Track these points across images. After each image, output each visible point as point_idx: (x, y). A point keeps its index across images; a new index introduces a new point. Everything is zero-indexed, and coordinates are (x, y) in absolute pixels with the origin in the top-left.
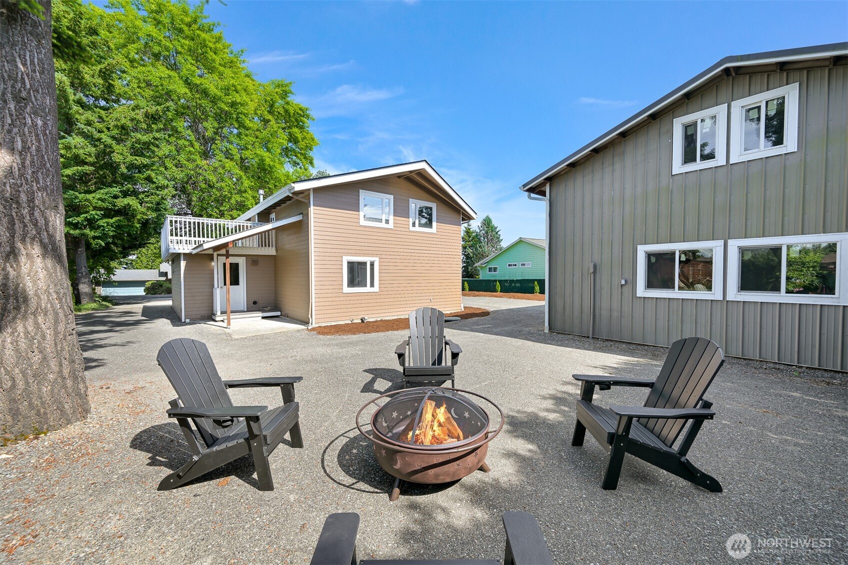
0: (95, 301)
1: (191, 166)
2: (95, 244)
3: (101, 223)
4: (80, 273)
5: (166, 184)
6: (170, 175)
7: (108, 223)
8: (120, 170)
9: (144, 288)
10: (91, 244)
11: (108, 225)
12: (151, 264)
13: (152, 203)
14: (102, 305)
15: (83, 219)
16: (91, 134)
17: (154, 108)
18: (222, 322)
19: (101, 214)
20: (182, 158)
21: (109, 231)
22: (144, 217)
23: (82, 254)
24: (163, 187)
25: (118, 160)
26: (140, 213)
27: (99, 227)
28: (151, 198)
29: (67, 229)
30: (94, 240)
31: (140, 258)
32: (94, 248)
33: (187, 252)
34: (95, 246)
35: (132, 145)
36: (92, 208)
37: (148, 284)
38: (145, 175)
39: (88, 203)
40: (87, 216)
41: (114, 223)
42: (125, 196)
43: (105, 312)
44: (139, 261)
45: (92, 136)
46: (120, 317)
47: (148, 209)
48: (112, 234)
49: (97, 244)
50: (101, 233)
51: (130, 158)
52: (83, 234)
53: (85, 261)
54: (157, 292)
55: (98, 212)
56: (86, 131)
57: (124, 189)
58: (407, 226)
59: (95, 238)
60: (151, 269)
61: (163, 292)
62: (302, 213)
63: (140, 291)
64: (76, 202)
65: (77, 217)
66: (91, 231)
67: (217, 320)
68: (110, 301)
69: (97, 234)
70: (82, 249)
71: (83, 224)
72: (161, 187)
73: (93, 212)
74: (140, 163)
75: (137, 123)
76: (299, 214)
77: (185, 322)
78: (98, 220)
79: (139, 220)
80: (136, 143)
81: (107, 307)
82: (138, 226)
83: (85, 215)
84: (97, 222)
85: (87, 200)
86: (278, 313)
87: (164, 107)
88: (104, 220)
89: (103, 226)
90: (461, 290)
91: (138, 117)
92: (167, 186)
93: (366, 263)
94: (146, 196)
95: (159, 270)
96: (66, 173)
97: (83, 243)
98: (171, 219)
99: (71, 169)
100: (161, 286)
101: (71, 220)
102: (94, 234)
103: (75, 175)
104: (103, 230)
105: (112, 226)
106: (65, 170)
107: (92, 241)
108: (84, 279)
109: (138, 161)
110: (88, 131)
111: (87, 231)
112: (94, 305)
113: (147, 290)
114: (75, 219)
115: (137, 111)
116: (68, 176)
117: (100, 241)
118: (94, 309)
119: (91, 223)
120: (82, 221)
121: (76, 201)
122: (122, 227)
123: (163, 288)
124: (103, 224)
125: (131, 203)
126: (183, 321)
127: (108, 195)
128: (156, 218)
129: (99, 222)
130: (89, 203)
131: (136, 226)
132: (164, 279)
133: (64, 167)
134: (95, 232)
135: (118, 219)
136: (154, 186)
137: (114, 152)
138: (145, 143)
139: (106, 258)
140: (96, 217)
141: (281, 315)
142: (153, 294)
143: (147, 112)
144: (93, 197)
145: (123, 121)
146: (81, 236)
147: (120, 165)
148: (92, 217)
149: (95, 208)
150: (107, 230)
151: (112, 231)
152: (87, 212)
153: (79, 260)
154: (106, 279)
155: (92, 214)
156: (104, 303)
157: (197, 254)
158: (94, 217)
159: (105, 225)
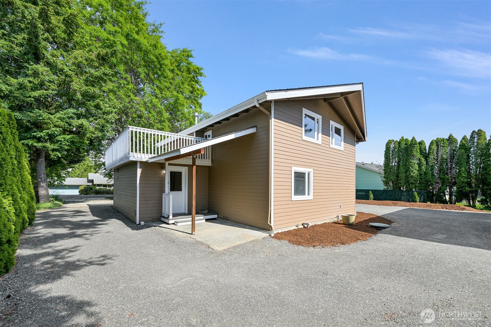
0: (50, 201)
1: (127, 100)
2: (54, 156)
3: (59, 138)
4: (40, 178)
5: (111, 110)
6: (112, 105)
7: (64, 138)
8: (76, 96)
9: (78, 190)
10: (50, 155)
11: (64, 141)
12: (81, 175)
13: (99, 125)
14: (55, 204)
15: (45, 134)
16: (56, 64)
17: (104, 51)
18: (173, 225)
19: (60, 131)
20: (121, 93)
21: (65, 145)
22: (92, 135)
23: (42, 163)
24: (108, 113)
25: (76, 88)
26: (90, 132)
27: (58, 141)
28: (99, 121)
29: (32, 142)
30: (53, 152)
31: (74, 171)
32: (53, 158)
33: (144, 160)
34: (53, 157)
35: (87, 78)
36: (53, 126)
37: (81, 188)
38: (95, 103)
39: (49, 121)
40: (48, 132)
41: (69, 139)
42: (79, 118)
43: (58, 211)
44: (73, 172)
45: (56, 66)
46: (73, 216)
47: (96, 129)
48: (66, 148)
49: (55, 155)
50: (59, 146)
51: (85, 88)
52: (44, 147)
53: (44, 169)
54: (89, 193)
55: (58, 129)
56: (52, 61)
57: (79, 112)
58: (328, 143)
59: (53, 150)
60: (81, 177)
61: (92, 193)
62: (256, 126)
63: (76, 192)
64: (40, 120)
65: (40, 132)
66: (51, 145)
67: (170, 223)
68: (60, 200)
69: (56, 147)
70: (42, 160)
71: (45, 138)
72: (106, 113)
73: (54, 129)
74: (93, 91)
75: (91, 62)
76: (253, 127)
77: (140, 224)
78: (57, 136)
79: (88, 138)
80: (90, 77)
81: (60, 205)
82: (87, 142)
83: (47, 131)
84: (55, 137)
85: (49, 118)
86: (215, 216)
87: (113, 51)
88: (62, 136)
89: (61, 141)
90: (355, 198)
91: (91, 57)
92: (112, 112)
93: (304, 174)
94: (95, 119)
95: (88, 179)
96: (33, 94)
97: (44, 154)
98: (132, 130)
99: (38, 92)
100: (91, 189)
101: (35, 134)
102: (53, 147)
103: (41, 97)
104: (60, 144)
105: (68, 142)
106: (33, 92)
107: (51, 153)
108: (43, 183)
109: (91, 90)
110: (54, 62)
111: (48, 145)
112: (49, 204)
113: (81, 192)
114: (38, 134)
115: (91, 53)
116: (34, 97)
117: (58, 153)
118: (50, 208)
119: (51, 138)
120: (45, 136)
121: (40, 118)
122: (75, 143)
123: (93, 190)
124: (61, 139)
125: (84, 123)
126: (138, 223)
127: (66, 115)
128: (101, 137)
129: (57, 137)
130: (51, 121)
131: (86, 143)
132: (91, 184)
133: (32, 90)
134: (54, 146)
135: (72, 137)
136: (101, 112)
137: (73, 81)
138: (96, 78)
139: (60, 168)
140: (56, 133)
141: (218, 218)
142: (85, 194)
143: (99, 53)
144: (54, 117)
145: (80, 59)
146: (43, 148)
147: (76, 93)
148: (53, 132)
149: (55, 126)
150: (64, 144)
151: (67, 145)
152: (48, 129)
153: (39, 168)
154: (59, 183)
155: (52, 130)
156: (57, 202)
157: (152, 163)
158: (54, 133)
159: (63, 140)
